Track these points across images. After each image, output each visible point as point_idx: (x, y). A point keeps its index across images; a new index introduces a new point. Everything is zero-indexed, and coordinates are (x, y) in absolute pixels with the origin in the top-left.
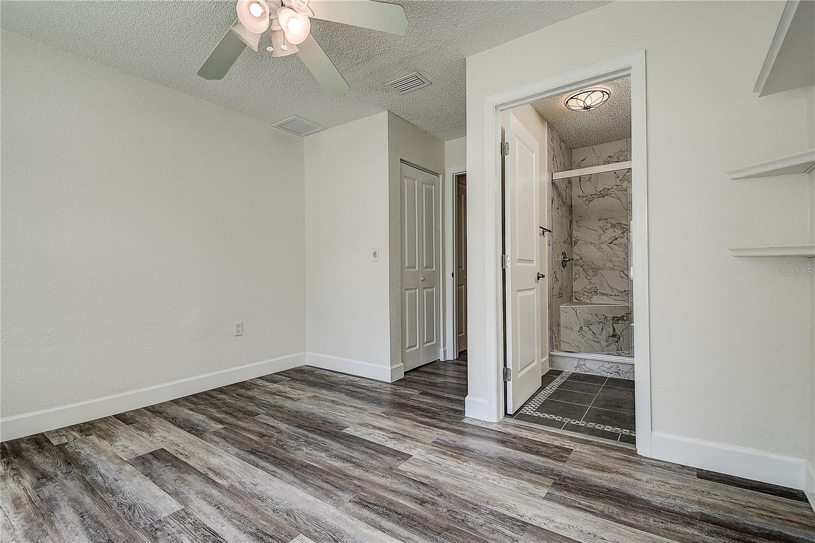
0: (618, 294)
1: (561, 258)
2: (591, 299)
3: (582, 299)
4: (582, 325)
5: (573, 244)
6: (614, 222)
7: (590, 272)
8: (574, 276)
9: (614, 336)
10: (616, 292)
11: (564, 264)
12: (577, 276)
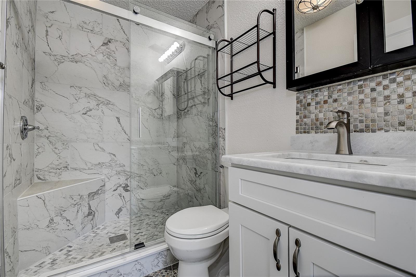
0: (92, 167)
1: (19, 124)
2: (60, 176)
3: (47, 177)
4: (53, 215)
5: (35, 110)
6: (88, 92)
7: (59, 145)
8: (35, 150)
9: (89, 214)
10: (89, 166)
11: (24, 131)
12: (40, 150)
